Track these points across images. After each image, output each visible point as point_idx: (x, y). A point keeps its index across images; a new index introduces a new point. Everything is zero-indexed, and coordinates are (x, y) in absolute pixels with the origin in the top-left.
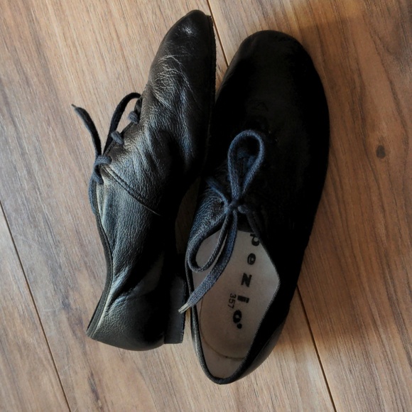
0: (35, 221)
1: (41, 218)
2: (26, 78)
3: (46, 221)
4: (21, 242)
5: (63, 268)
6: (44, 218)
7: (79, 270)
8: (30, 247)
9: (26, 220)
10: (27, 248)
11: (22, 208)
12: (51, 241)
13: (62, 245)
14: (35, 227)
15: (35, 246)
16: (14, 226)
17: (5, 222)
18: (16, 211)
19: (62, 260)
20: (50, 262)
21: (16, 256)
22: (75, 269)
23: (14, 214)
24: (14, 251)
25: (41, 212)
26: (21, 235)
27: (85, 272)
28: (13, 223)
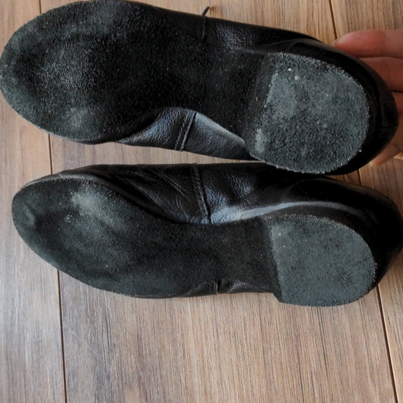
0: (92, 315)
1: (100, 314)
2: (123, 154)
3: (106, 318)
4: (71, 339)
5: (112, 378)
6: (104, 314)
7: (130, 386)
8: (80, 345)
9: (83, 314)
10: (76, 346)
11: (82, 297)
12: (106, 344)
13: (117, 350)
14: (92, 322)
15: (85, 345)
16: (67, 317)
17: (58, 310)
18: (75, 299)
19: (113, 369)
20: (98, 368)
21: (61, 353)
22: (126, 384)
23: (71, 303)
24: (60, 347)
25: (103, 306)
26: (72, 329)
27: (136, 389)
28: (68, 313)
